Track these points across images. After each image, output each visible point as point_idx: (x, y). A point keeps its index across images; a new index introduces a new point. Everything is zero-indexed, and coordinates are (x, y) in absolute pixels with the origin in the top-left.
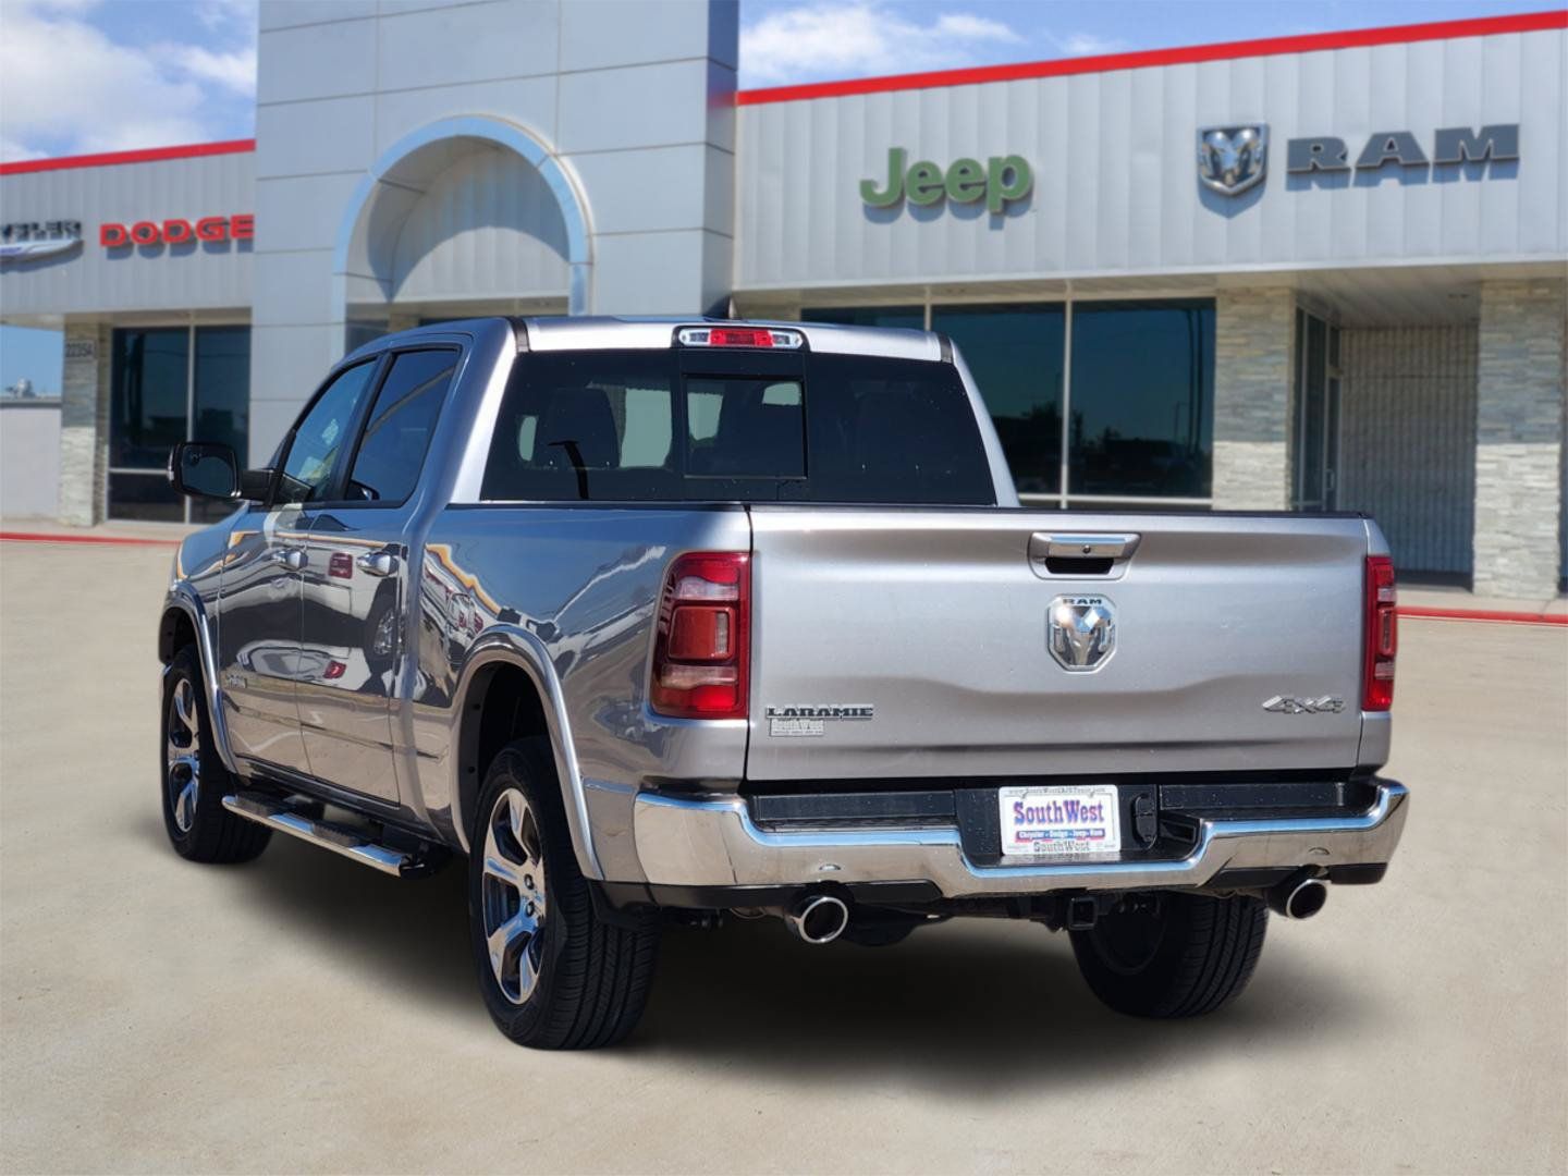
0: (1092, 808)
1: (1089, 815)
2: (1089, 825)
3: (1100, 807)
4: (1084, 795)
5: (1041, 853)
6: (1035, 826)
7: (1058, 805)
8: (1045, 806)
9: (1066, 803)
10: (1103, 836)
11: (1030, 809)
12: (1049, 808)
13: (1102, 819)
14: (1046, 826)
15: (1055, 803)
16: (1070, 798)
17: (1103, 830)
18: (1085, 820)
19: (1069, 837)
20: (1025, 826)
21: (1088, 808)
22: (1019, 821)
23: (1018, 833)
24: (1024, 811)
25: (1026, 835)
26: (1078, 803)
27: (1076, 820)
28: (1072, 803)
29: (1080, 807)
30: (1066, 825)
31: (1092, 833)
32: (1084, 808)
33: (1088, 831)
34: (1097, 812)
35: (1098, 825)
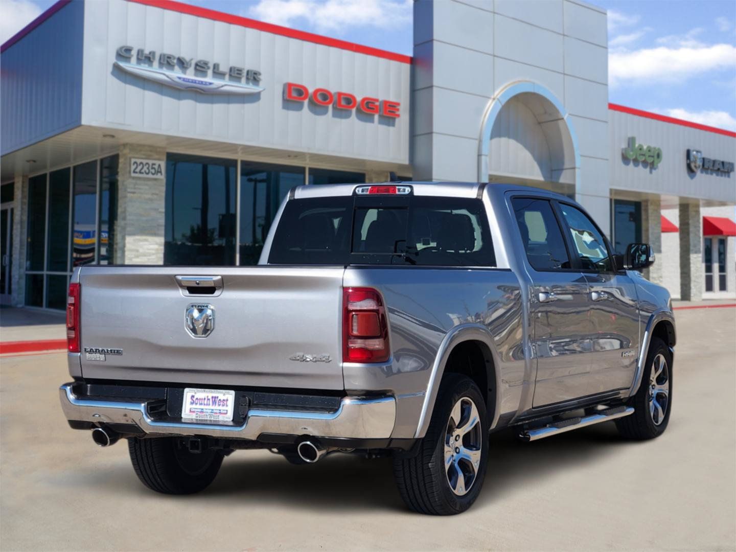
0: (224, 400)
1: (222, 403)
2: (221, 408)
3: (227, 400)
4: (221, 394)
5: (198, 418)
6: (198, 406)
7: (209, 398)
8: (203, 398)
9: (213, 397)
10: (227, 413)
11: (197, 399)
12: (205, 399)
13: (227, 406)
14: (202, 407)
15: (208, 397)
16: (214, 395)
17: (227, 411)
18: (219, 405)
19: (211, 412)
20: (194, 406)
21: (222, 400)
22: (192, 403)
23: (190, 409)
24: (194, 399)
25: (194, 410)
26: (218, 397)
27: (215, 405)
28: (215, 397)
29: (218, 399)
30: (211, 407)
31: (222, 411)
32: (220, 400)
33: (220, 410)
34: (225, 402)
35: (225, 408)
